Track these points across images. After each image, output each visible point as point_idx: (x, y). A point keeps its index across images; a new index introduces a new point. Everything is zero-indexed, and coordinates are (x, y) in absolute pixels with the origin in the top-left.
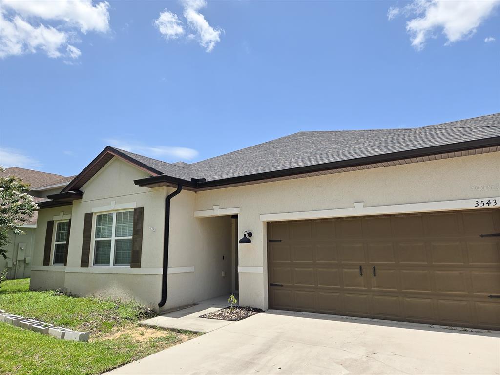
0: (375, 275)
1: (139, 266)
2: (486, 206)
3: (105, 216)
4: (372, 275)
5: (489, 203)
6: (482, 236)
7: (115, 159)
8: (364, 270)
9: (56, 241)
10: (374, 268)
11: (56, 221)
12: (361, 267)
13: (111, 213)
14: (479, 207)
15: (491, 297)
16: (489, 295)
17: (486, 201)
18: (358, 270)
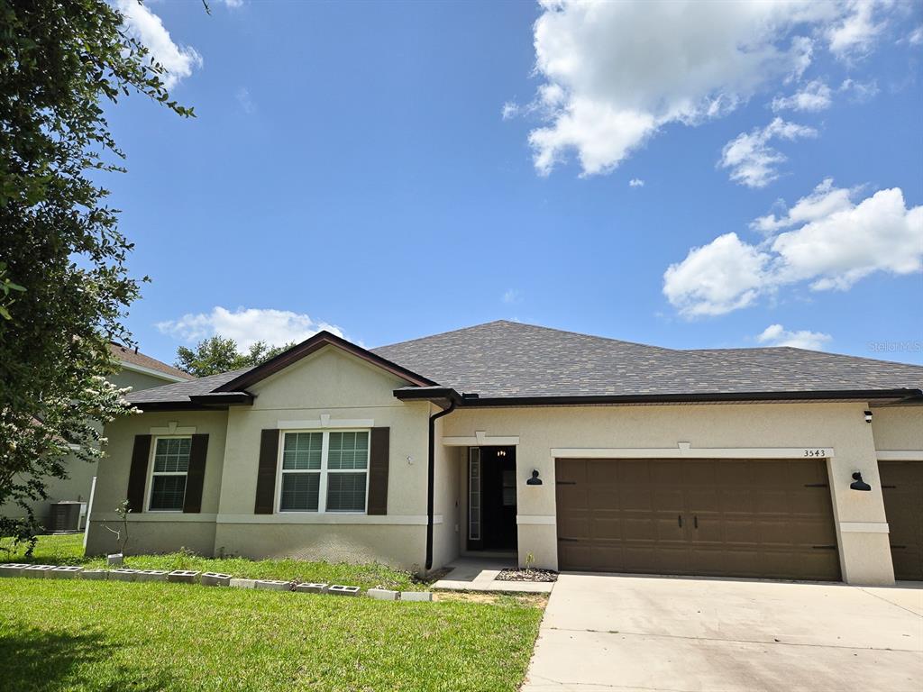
0: (696, 527)
1: (385, 513)
2: (815, 456)
3: (304, 436)
4: (694, 526)
5: (817, 453)
6: (807, 486)
7: (329, 351)
8: (684, 521)
9: (155, 471)
10: (696, 518)
11: (155, 436)
12: (680, 517)
13: (320, 431)
14: (808, 457)
15: (814, 547)
16: (812, 545)
17: (814, 451)
18: (677, 521)
